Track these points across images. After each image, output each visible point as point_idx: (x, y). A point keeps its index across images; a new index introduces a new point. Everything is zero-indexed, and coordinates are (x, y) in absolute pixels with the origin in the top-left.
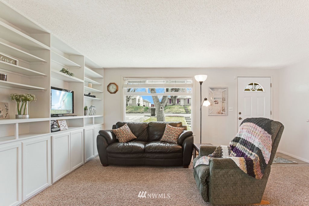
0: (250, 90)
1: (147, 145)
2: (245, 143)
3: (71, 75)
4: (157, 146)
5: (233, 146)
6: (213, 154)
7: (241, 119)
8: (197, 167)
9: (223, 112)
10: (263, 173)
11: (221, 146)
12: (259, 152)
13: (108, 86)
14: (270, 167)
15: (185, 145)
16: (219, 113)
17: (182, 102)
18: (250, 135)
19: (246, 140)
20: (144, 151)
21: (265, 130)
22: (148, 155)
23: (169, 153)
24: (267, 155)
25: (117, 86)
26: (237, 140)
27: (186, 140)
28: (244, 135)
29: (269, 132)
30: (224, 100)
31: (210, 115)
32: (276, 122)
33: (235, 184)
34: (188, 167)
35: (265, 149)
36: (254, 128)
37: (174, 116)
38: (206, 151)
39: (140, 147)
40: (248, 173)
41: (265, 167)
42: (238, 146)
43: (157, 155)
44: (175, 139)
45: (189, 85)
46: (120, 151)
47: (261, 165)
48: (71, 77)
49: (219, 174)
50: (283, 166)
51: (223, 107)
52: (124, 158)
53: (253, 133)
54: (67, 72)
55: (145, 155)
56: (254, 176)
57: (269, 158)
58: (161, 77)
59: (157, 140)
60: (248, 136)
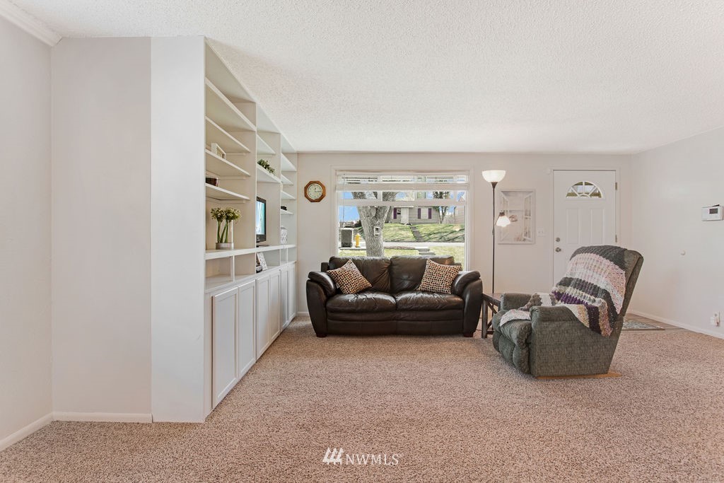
0: (576, 195)
1: (399, 298)
2: (582, 285)
3: (272, 171)
4: (419, 298)
5: (559, 293)
6: (526, 307)
7: (560, 250)
8: (504, 325)
9: (524, 238)
10: (612, 327)
11: (538, 293)
12: (607, 296)
13: (306, 188)
14: (622, 320)
15: (468, 296)
16: (518, 239)
17: (405, 216)
18: (590, 273)
19: (584, 281)
20: (396, 307)
21: (616, 263)
22: (402, 315)
23: (441, 309)
24: (618, 302)
25: (323, 187)
26: (566, 282)
27: (469, 286)
28: (579, 274)
29: (622, 267)
30: (527, 214)
31: (503, 242)
32: (631, 251)
33: (571, 344)
34: (471, 335)
35: (615, 292)
36: (598, 261)
37: (393, 248)
38: (514, 301)
39: (388, 301)
40: (590, 327)
41: (616, 319)
42: (570, 291)
43: (419, 315)
44: (446, 286)
45: (461, 185)
46: (354, 308)
47: (609, 315)
48: (272, 175)
49: (548, 330)
50: (639, 333)
51: (526, 229)
52: (360, 321)
53: (596, 268)
54: (267, 167)
55: (397, 314)
56: (599, 331)
57: (622, 305)
58: (409, 171)
59: (411, 289)
60: (587, 275)
